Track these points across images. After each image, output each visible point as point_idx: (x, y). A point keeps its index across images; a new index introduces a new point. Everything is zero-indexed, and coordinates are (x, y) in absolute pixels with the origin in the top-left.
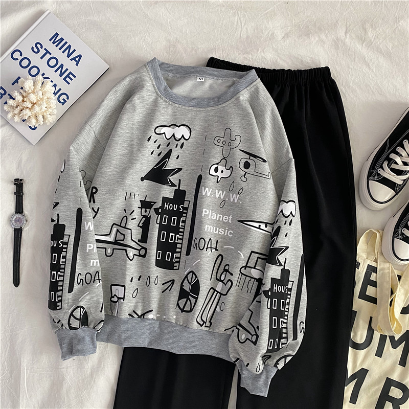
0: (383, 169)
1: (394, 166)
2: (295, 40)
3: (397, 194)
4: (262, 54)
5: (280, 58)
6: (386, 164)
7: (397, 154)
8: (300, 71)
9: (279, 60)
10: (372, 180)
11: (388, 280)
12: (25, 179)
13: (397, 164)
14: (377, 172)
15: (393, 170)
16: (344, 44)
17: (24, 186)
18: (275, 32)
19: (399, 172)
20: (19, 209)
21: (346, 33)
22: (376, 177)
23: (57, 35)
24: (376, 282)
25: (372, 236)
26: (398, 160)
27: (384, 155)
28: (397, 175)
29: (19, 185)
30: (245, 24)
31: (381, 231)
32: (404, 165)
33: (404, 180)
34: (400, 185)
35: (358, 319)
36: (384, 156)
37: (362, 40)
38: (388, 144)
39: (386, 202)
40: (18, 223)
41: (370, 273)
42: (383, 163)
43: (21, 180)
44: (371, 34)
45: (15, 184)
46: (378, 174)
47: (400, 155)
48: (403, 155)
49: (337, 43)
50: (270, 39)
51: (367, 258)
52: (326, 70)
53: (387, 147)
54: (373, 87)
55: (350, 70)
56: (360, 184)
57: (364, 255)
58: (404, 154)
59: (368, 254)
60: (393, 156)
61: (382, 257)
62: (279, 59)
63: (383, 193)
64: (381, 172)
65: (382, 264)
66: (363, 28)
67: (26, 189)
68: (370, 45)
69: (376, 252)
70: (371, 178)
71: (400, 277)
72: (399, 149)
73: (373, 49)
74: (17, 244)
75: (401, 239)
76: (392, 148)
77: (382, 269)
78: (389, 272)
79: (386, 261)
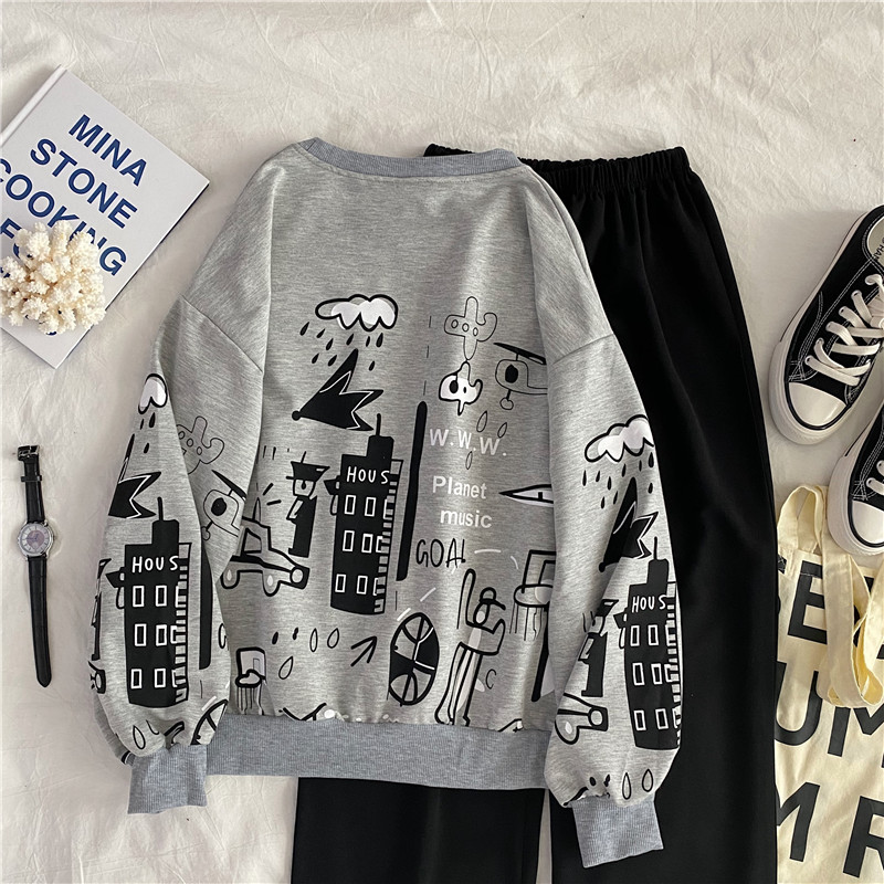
0: (816, 357)
1: (836, 348)
2: (606, 96)
3: (849, 405)
4: (540, 130)
5: (578, 135)
6: (819, 346)
7: (842, 321)
8: (622, 162)
9: (576, 140)
10: (794, 381)
11: (846, 589)
12: (42, 445)
13: (845, 344)
14: (804, 364)
15: (836, 357)
16: (711, 96)
17: (42, 460)
18: (563, 80)
19: (849, 361)
20: (35, 512)
21: (713, 72)
22: (803, 375)
23: (85, 119)
24: (823, 597)
25: (805, 500)
26: (845, 334)
27: (814, 326)
28: (846, 367)
29: (30, 459)
30: (496, 69)
31: (823, 488)
32: (859, 345)
33: (861, 376)
34: (854, 387)
35: (788, 680)
36: (816, 328)
37: (747, 84)
38: (821, 302)
39: (828, 426)
40: (36, 544)
41: (808, 579)
42: (814, 344)
43: (34, 448)
44: (764, 69)
45: (20, 459)
46: (807, 368)
47: (848, 325)
48: (853, 323)
49: (695, 95)
50: (553, 96)
51: (800, 548)
52: (679, 154)
53: (820, 310)
54: (779, 183)
55: (728, 150)
56: (771, 391)
57: (792, 542)
58: (855, 320)
59: (802, 539)
60: (832, 327)
61: (830, 542)
62: (575, 138)
63: (819, 406)
64: (811, 362)
65: (832, 556)
66: (747, 59)
67: (45, 467)
68: (764, 95)
69: (817, 533)
70: (792, 377)
71: (870, 582)
72: (845, 312)
73: (773, 103)
74: (38, 589)
75: (865, 501)
76: (831, 309)
77: (834, 568)
78: (847, 573)
79: (840, 549)
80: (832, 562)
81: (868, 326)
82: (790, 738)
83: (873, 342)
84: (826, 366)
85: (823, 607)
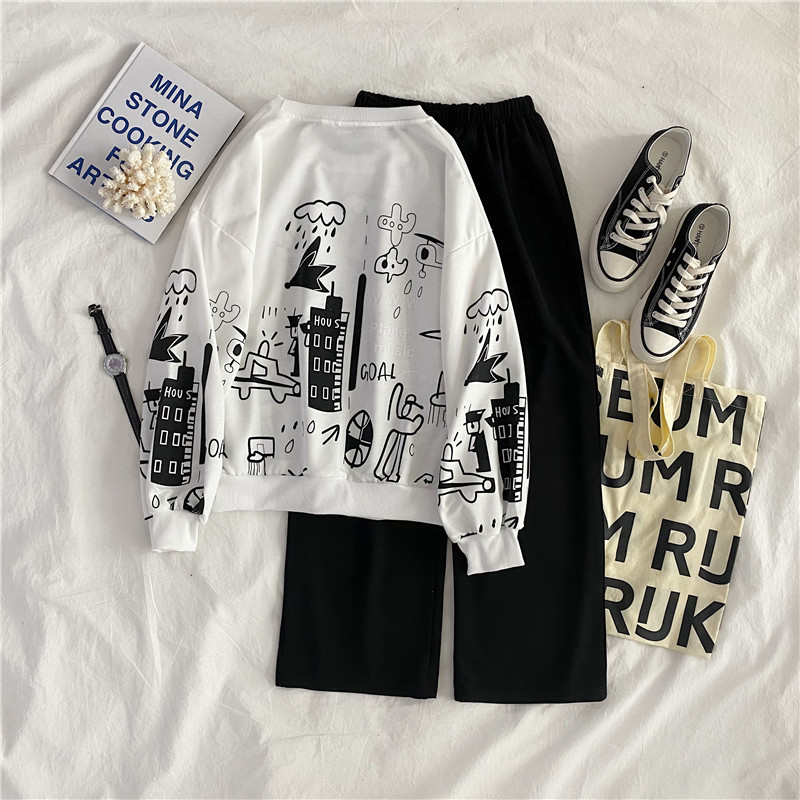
0: (617, 233)
1: (629, 226)
3: (640, 265)
6: (619, 223)
7: (633, 208)
10: (604, 249)
11: (644, 387)
13: (634, 223)
14: (609, 238)
15: (629, 232)
19: (638, 234)
22: (608, 246)
24: (629, 392)
25: (614, 329)
26: (634, 217)
27: (616, 213)
28: (636, 238)
31: (627, 322)
32: (644, 223)
33: (647, 244)
34: (642, 252)
38: (620, 197)
39: (626, 278)
41: (619, 381)
42: (615, 225)
46: (611, 241)
47: (637, 211)
48: (640, 209)
51: (612, 361)
53: (620, 202)
57: (607, 357)
58: (640, 207)
59: (613, 356)
60: (627, 212)
61: (632, 356)
63: (621, 266)
64: (614, 237)
65: (633, 365)
69: (623, 351)
70: (602, 247)
71: (660, 383)
72: (635, 202)
75: (652, 327)
76: (625, 201)
77: (635, 373)
78: (644, 376)
79: (639, 361)
80: (633, 369)
81: (649, 210)
82: (613, 483)
83: (653, 221)
84: (624, 239)
85: (630, 398)
